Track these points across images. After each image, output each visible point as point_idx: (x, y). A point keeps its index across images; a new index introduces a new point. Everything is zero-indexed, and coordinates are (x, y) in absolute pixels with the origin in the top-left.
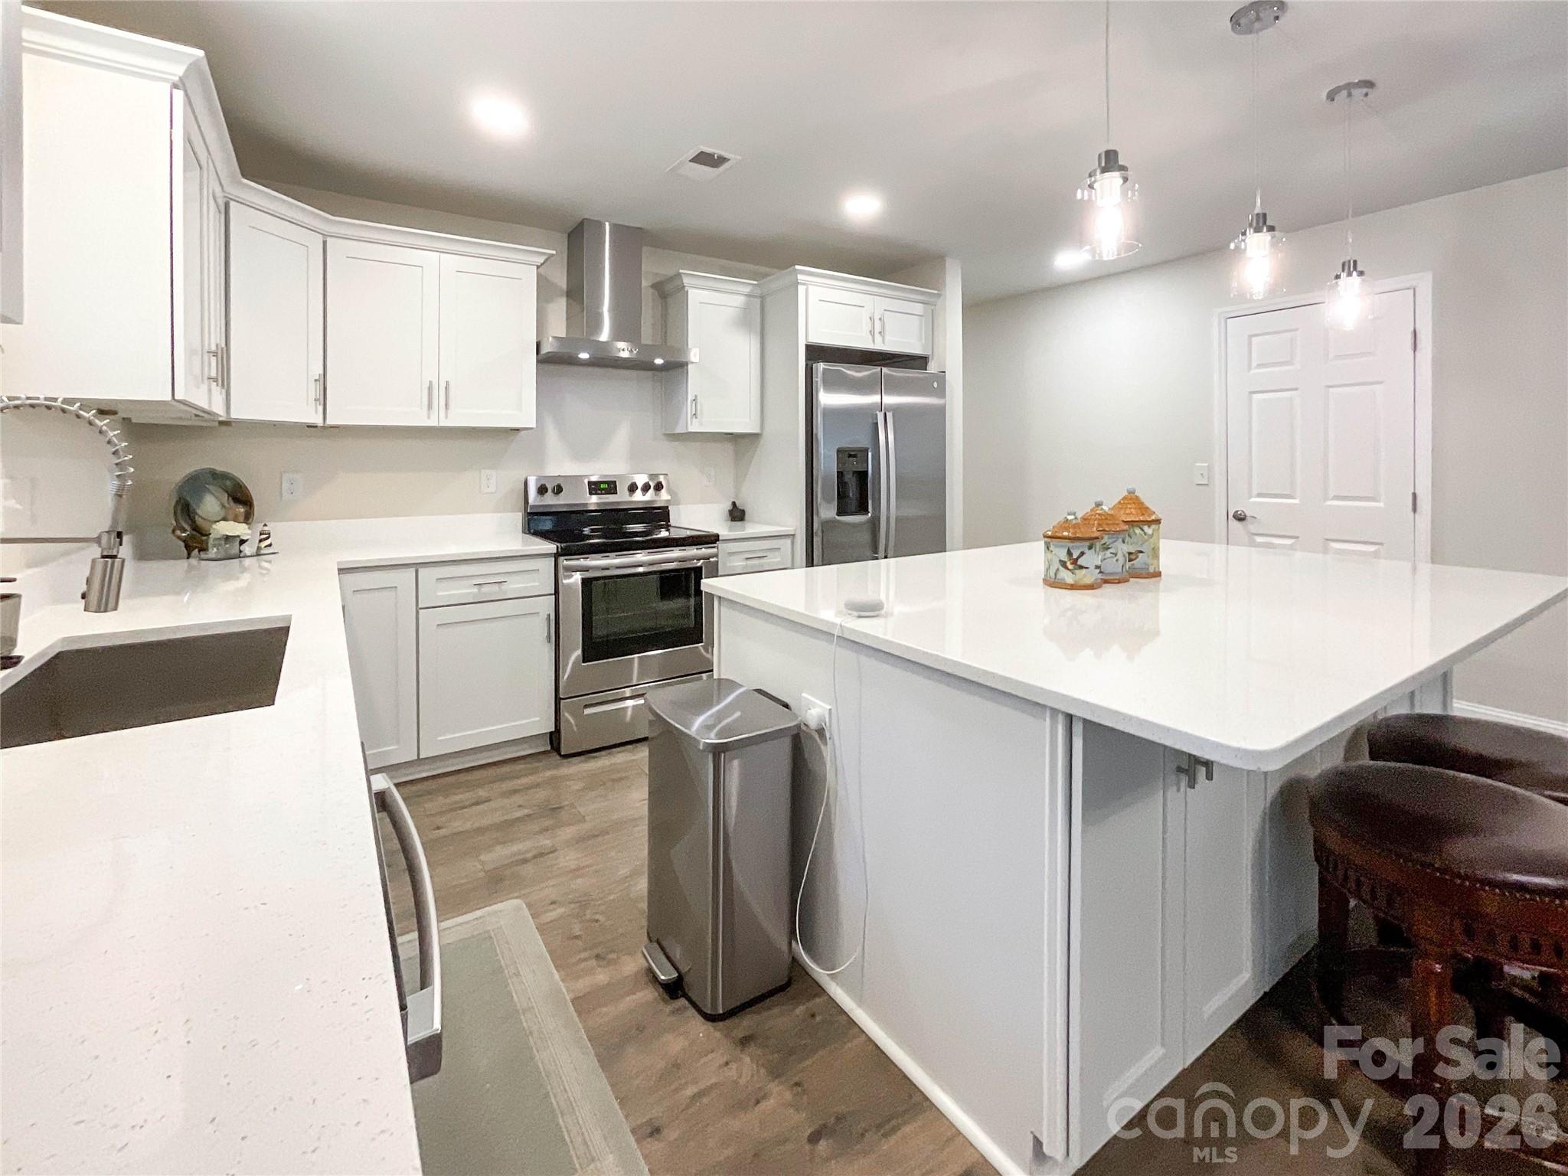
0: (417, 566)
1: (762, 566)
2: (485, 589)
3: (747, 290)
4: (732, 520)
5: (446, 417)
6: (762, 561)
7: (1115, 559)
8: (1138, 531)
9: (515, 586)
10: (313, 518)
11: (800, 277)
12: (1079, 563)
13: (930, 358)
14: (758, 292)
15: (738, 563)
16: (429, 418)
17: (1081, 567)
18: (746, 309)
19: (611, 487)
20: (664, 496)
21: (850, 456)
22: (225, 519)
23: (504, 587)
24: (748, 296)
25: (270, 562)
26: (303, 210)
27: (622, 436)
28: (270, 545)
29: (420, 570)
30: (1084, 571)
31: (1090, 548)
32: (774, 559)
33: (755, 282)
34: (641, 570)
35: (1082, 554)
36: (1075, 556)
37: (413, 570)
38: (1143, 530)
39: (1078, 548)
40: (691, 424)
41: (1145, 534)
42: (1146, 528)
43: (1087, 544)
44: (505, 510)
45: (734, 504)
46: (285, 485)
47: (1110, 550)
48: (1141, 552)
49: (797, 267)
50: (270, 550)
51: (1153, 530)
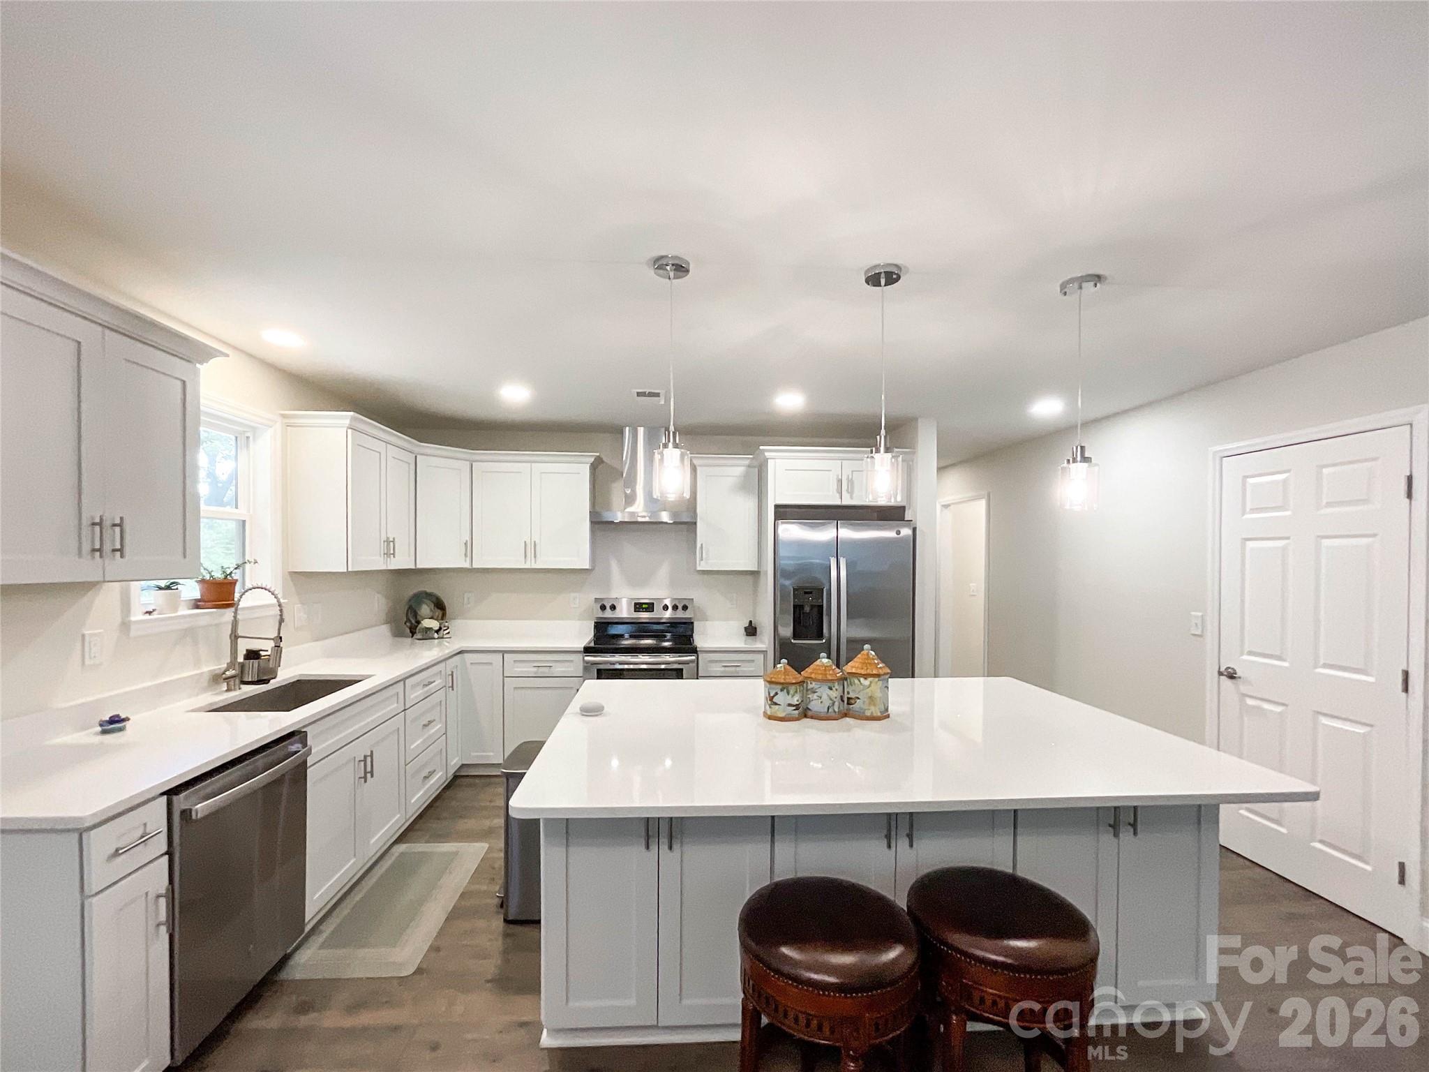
0: (504, 652)
1: (738, 673)
2: (541, 670)
3: (747, 462)
4: (747, 635)
5: (535, 562)
6: (738, 669)
7: (820, 701)
8: (856, 681)
9: (559, 669)
10: (470, 619)
11: (766, 454)
12: (774, 700)
13: (907, 508)
14: (755, 463)
15: (717, 669)
16: (525, 563)
17: (776, 704)
18: (746, 476)
19: (650, 607)
20: (687, 615)
21: (806, 593)
22: (432, 618)
23: (552, 669)
24: (749, 466)
25: (448, 642)
26: (451, 450)
27: (664, 572)
28: (449, 633)
29: (505, 655)
30: (777, 707)
31: (782, 690)
32: (746, 669)
33: (751, 456)
34: (644, 667)
35: (776, 694)
36: (772, 695)
37: (501, 654)
38: (860, 681)
39: (773, 689)
40: (700, 565)
41: (861, 684)
42: (862, 679)
43: (780, 687)
44: (583, 620)
45: (751, 622)
46: (466, 599)
47: (816, 694)
48: (858, 698)
49: (761, 447)
50: (448, 636)
51: (871, 682)
